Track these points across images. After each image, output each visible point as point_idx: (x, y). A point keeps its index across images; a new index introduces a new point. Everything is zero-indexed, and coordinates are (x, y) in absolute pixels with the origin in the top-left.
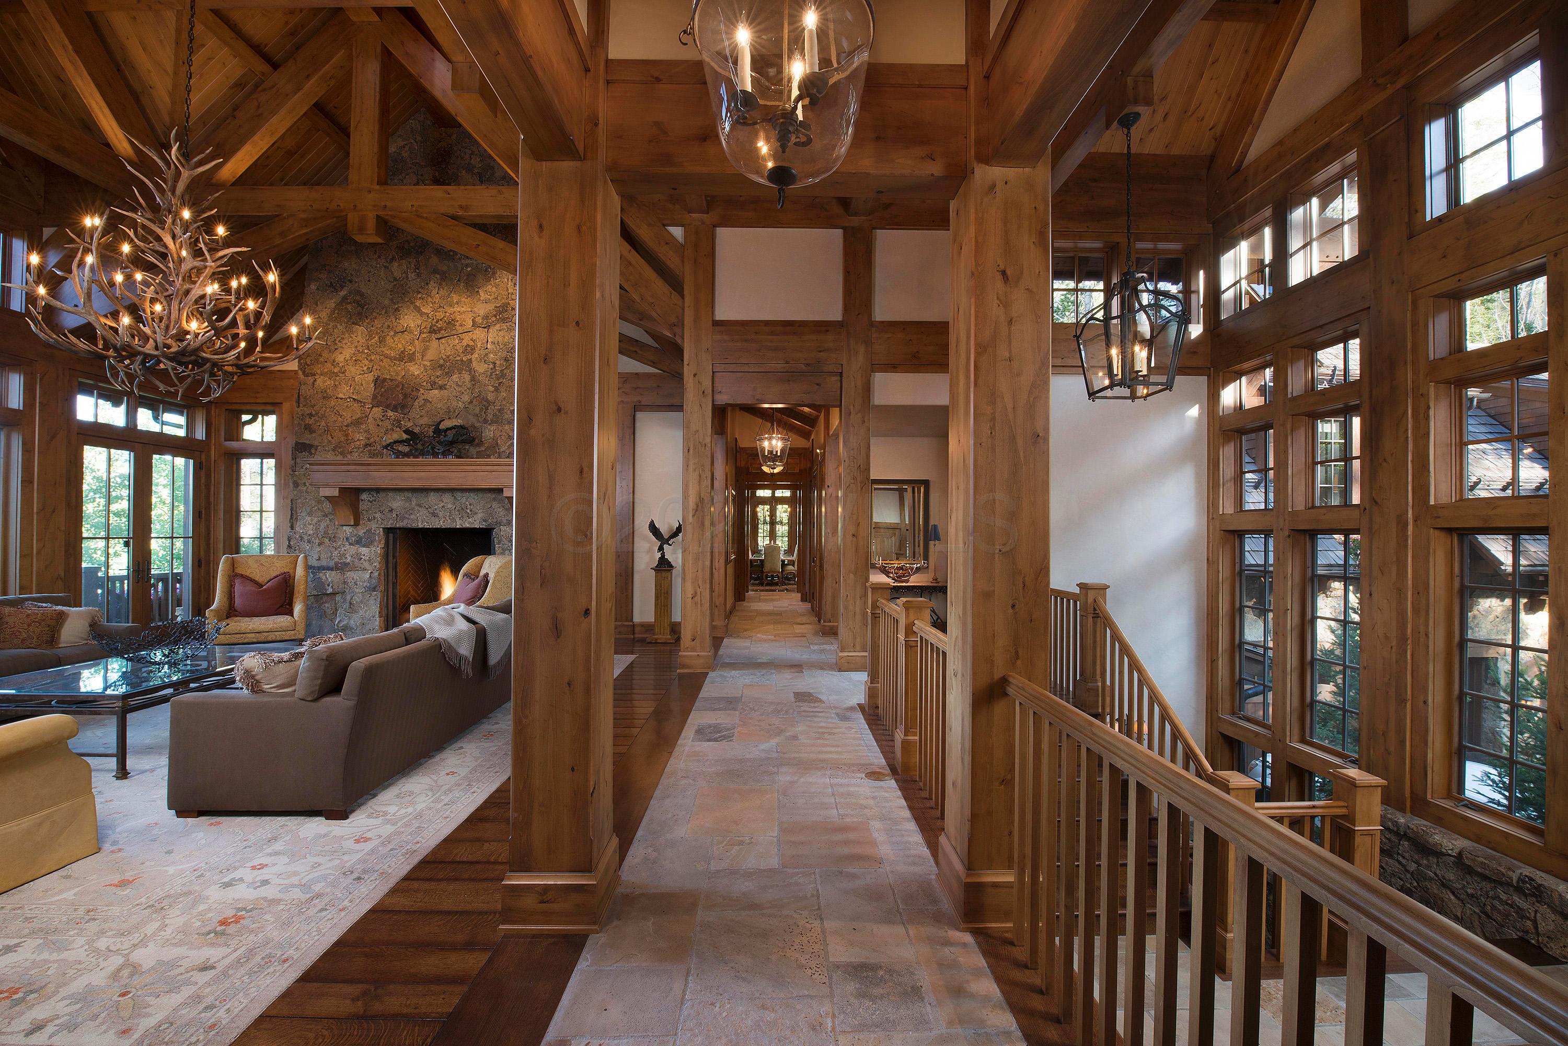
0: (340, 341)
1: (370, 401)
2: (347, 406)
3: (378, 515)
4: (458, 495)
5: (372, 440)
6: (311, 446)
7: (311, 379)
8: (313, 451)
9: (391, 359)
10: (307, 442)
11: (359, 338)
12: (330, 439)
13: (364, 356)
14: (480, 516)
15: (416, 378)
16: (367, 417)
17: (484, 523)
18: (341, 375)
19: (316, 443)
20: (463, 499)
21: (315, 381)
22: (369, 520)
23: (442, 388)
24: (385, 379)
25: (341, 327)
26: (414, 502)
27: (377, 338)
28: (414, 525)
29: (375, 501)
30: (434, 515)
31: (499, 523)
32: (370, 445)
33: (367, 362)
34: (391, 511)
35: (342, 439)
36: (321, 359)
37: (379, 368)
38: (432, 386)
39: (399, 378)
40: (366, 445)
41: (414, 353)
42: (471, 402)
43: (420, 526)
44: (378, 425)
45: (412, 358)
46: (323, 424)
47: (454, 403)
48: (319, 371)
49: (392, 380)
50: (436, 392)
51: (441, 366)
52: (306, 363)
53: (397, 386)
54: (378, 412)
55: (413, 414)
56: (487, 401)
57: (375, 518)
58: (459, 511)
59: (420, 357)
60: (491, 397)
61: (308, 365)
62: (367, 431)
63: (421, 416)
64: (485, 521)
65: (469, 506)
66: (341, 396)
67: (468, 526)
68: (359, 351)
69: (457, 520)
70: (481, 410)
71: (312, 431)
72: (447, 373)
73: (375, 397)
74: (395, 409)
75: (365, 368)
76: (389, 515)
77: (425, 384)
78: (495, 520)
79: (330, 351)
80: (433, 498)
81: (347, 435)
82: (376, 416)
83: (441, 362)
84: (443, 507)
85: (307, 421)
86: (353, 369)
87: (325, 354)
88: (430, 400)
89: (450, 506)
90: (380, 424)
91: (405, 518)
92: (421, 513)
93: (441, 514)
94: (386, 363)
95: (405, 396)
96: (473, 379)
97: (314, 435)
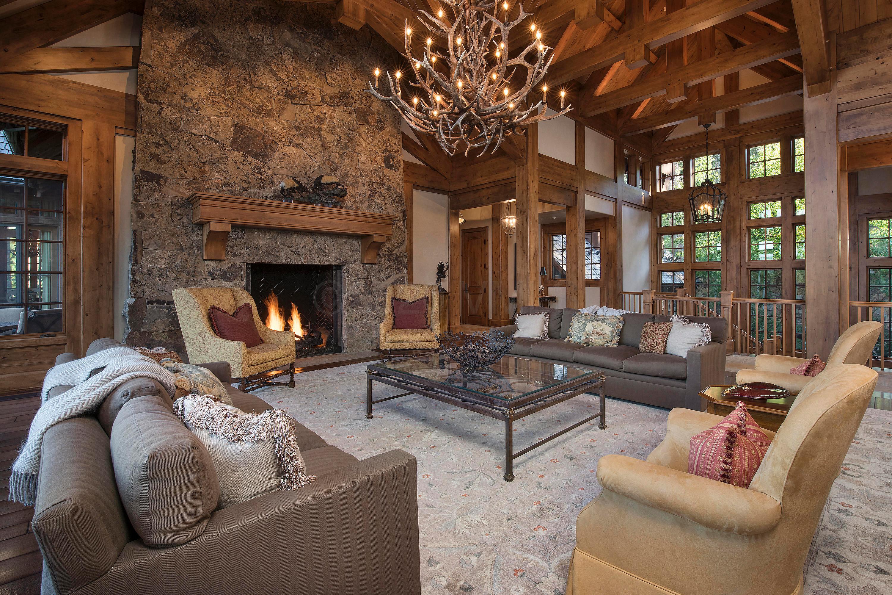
0: (190, 77)
1: (229, 144)
2: (204, 144)
3: (244, 251)
4: (318, 238)
5: (231, 181)
6: (160, 177)
7: (155, 107)
8: (162, 182)
9: (249, 109)
10: (155, 172)
11: (214, 80)
12: (183, 172)
13: (221, 99)
14: (334, 255)
15: (275, 133)
16: (227, 158)
17: (338, 261)
18: (193, 111)
19: (166, 174)
20: (322, 241)
21: (162, 109)
22: (234, 255)
23: (297, 146)
24: (244, 127)
25: (193, 64)
26: (279, 240)
27: (235, 86)
28: (279, 262)
29: (240, 238)
30: (296, 253)
31: (348, 262)
32: (229, 185)
33: (224, 107)
34: (257, 248)
35: (198, 175)
36: (169, 89)
37: (236, 114)
38: (290, 142)
39: (259, 129)
40: (225, 185)
41: (271, 110)
42: (324, 163)
43: (284, 262)
44: (238, 168)
45: (269, 114)
46: (175, 156)
47: (310, 161)
48: (166, 101)
49: (252, 129)
50: (294, 149)
51: (296, 128)
52: (149, 88)
53: (258, 136)
54: (238, 155)
55: (272, 163)
56: (336, 164)
57: (241, 254)
58: (316, 250)
59: (277, 115)
60: (338, 161)
61: (152, 91)
62: (227, 172)
63: (281, 167)
64: (339, 259)
65: (327, 247)
66: (195, 132)
67: (326, 263)
68: (215, 93)
69: (316, 258)
70: (332, 170)
71: (160, 162)
72: (302, 135)
73: (234, 141)
74: (256, 156)
75: (223, 112)
76: (256, 251)
77: (284, 139)
78: (345, 259)
79: (180, 84)
80: (296, 239)
81: (203, 172)
82: (236, 159)
83: (297, 124)
84: (305, 246)
85: (153, 149)
86: (209, 109)
87: (174, 86)
88: (289, 155)
89: (310, 246)
90: (241, 167)
91: (270, 255)
92: (285, 251)
93: (302, 253)
94: (244, 112)
95: (266, 146)
96: (323, 144)
97: (164, 166)
